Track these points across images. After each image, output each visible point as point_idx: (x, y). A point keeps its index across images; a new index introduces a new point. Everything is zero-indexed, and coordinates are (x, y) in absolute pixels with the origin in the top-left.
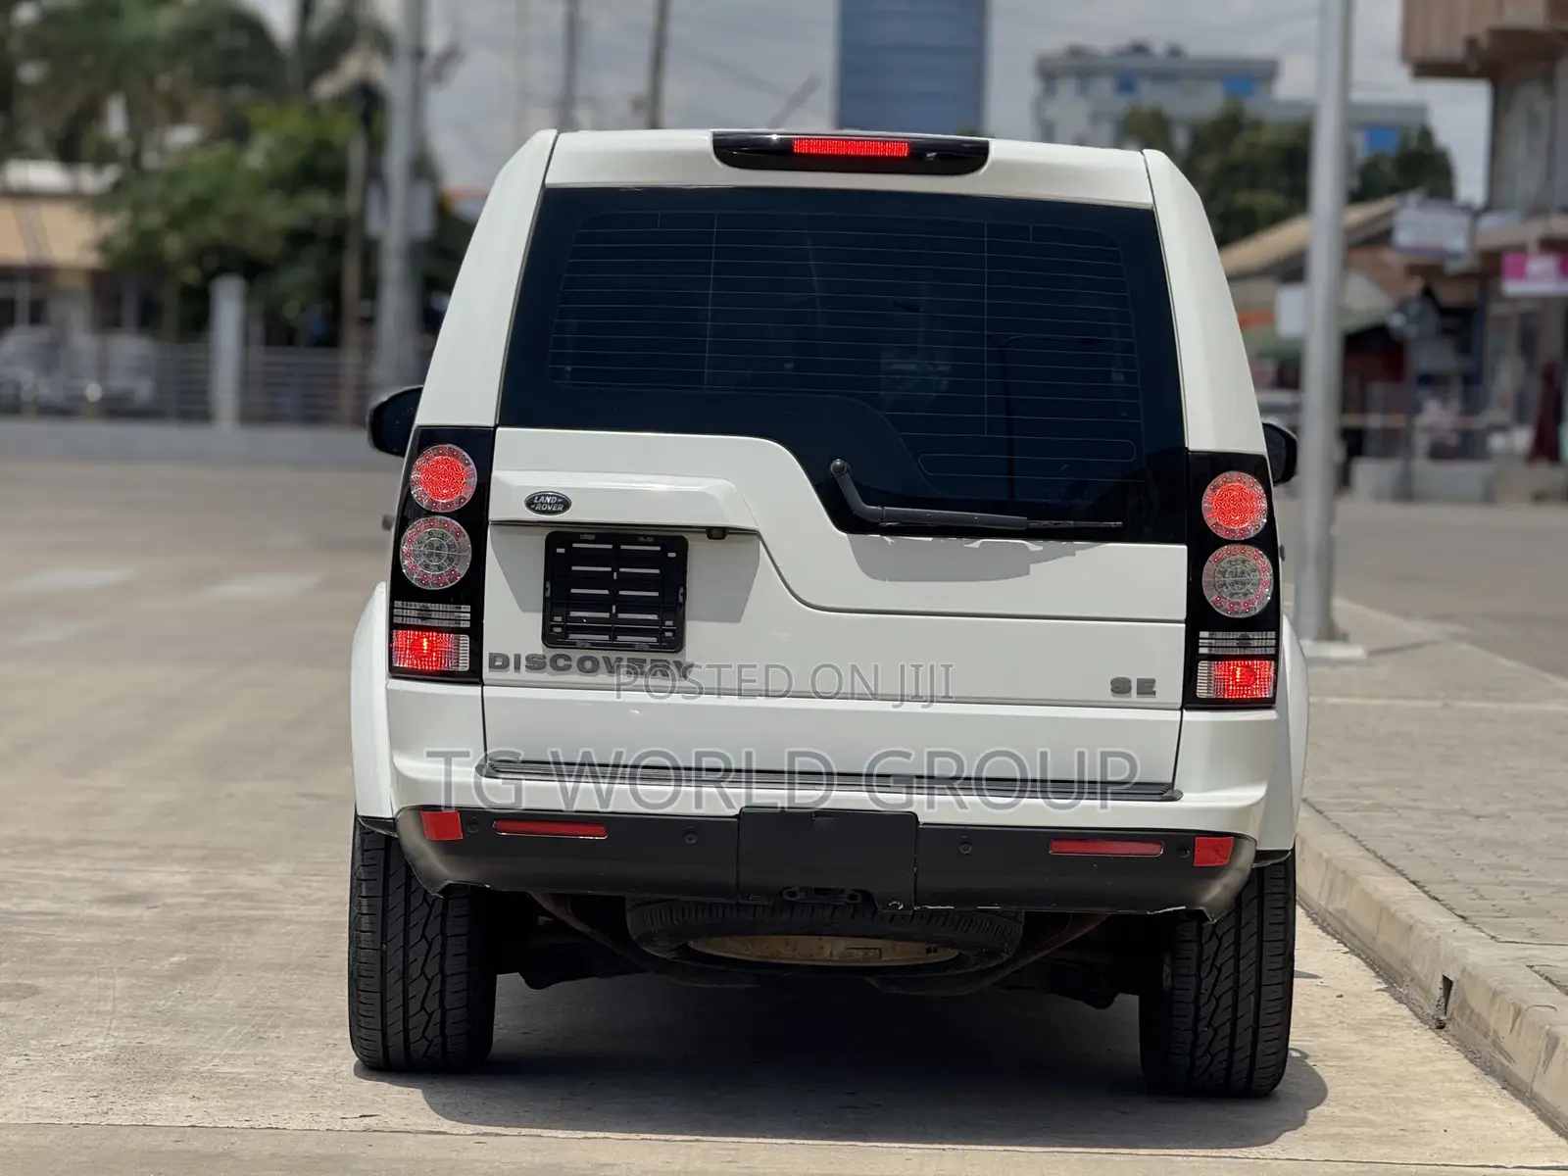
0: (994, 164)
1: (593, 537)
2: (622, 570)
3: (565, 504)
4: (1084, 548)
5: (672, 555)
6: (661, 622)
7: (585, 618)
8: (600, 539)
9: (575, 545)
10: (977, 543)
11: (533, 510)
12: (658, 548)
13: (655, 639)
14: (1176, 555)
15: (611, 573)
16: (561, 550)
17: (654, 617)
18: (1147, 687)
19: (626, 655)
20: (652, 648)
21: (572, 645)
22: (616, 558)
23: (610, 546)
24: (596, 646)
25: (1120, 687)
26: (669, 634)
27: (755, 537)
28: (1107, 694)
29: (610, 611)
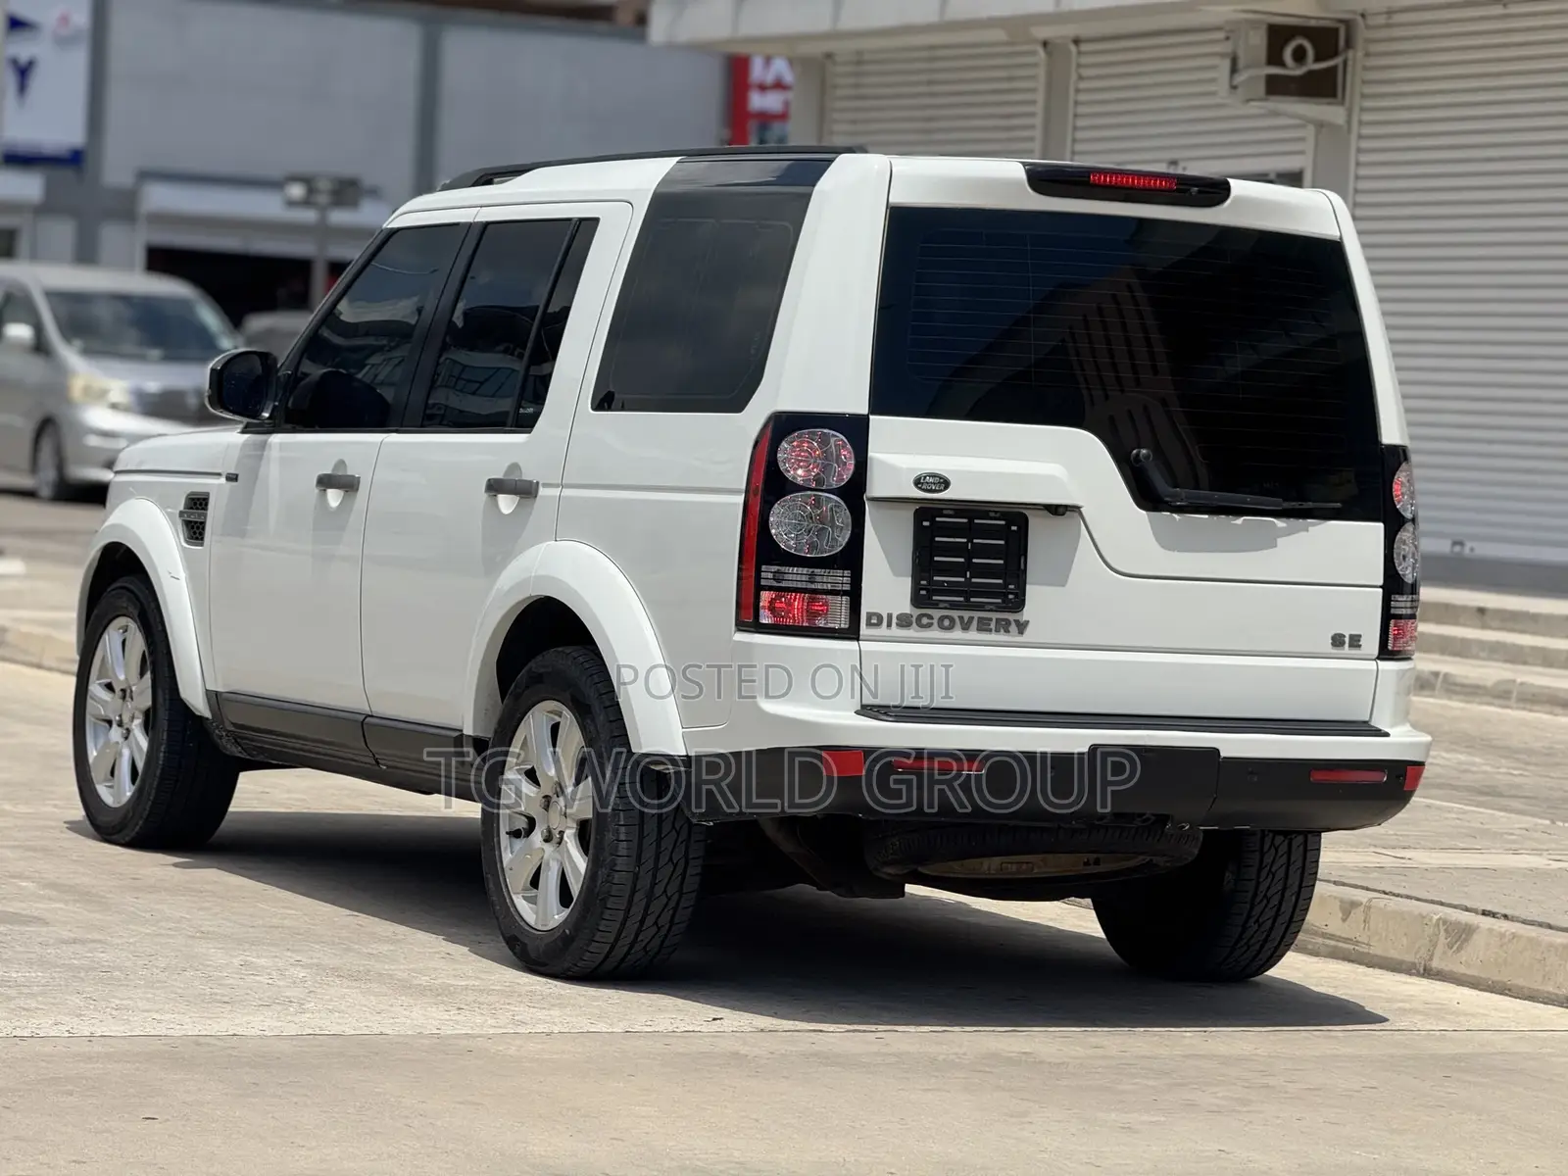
0: (1236, 197)
1: (951, 512)
2: (975, 541)
3: (945, 484)
4: (1314, 525)
5: (1014, 528)
6: (1006, 585)
7: (947, 582)
8: (958, 513)
9: (938, 519)
10: (1240, 521)
11: (920, 489)
12: (1003, 522)
13: (999, 601)
14: (1376, 530)
15: (967, 543)
16: (926, 524)
17: (1000, 581)
18: (1355, 641)
19: (977, 615)
20: (999, 609)
21: (935, 605)
22: (970, 531)
23: (965, 520)
24: (954, 606)
25: (1337, 641)
26: (1011, 596)
27: (1076, 515)
28: (1328, 648)
29: (965, 576)
